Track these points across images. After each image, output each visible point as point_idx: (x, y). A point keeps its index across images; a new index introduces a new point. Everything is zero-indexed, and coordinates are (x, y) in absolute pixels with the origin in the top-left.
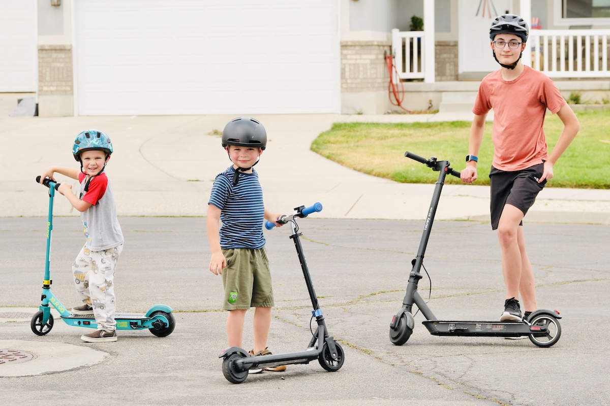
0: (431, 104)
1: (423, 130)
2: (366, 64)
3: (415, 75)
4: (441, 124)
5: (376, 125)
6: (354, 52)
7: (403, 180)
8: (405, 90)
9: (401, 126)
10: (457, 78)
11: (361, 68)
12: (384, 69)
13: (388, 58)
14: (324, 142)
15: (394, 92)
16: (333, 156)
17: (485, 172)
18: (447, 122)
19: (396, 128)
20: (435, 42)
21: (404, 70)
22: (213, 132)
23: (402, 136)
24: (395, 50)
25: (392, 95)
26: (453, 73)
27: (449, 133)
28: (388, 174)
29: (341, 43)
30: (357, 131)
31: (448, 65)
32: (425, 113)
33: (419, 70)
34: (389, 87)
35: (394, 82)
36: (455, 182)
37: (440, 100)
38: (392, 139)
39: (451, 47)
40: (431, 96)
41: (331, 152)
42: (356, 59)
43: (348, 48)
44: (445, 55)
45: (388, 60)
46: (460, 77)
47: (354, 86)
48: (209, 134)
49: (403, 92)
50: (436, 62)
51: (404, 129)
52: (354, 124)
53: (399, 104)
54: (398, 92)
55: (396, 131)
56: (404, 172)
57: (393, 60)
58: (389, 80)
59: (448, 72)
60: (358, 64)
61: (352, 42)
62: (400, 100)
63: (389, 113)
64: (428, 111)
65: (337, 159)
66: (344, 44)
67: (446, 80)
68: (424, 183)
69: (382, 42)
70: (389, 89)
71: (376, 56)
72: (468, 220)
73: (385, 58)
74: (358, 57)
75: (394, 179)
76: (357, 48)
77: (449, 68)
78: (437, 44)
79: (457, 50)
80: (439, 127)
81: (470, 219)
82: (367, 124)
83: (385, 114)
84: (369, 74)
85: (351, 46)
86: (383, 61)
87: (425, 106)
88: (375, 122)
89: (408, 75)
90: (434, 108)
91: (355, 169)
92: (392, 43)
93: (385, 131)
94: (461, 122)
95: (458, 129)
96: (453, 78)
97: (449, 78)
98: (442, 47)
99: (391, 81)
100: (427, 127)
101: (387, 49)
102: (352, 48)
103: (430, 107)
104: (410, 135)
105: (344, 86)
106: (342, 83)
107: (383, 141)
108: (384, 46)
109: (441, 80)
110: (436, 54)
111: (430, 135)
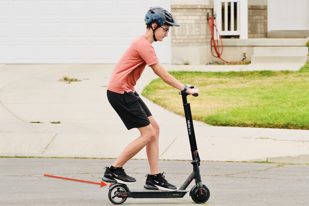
0: (245, 56)
1: (237, 78)
2: (192, 24)
3: (232, 33)
4: (252, 73)
5: (199, 73)
6: (182, 13)
7: (214, 123)
8: (224, 45)
9: (219, 74)
10: (266, 35)
11: (188, 27)
12: (207, 27)
13: (211, 18)
14: (154, 88)
15: (215, 46)
16: (159, 101)
17: (284, 116)
18: (257, 72)
19: (215, 77)
20: (248, 6)
21: (223, 29)
22: (63, 79)
23: (219, 83)
24: (216, 12)
25: (213, 48)
26: (263, 31)
27: (257, 81)
28: (202, 118)
29: (171, 6)
30: (183, 79)
31: (259, 25)
32: (240, 63)
33: (235, 29)
34: (211, 42)
35: (215, 38)
36: (258, 125)
37: (252, 53)
38: (211, 86)
39: (262, 11)
40: (245, 50)
41: (157, 97)
42: (184, 20)
43: (177, 10)
44: (257, 17)
45: (210, 21)
46: (268, 34)
47: (182, 41)
48: (60, 80)
49: (222, 46)
50: (249, 22)
51: (221, 77)
52: (181, 72)
53: (219, 56)
54: (218, 46)
55: (215, 79)
56: (215, 116)
57: (214, 20)
58: (211, 36)
59: (259, 30)
60: (185, 24)
61: (180, 5)
62: (220, 53)
63: (210, 63)
64: (242, 62)
65: (162, 103)
66: (174, 7)
67: (258, 37)
68: (232, 126)
69: (205, 6)
70: (211, 44)
71: (201, 17)
72: (267, 162)
73: (208, 19)
74: (185, 18)
75: (207, 122)
76: (184, 10)
77: (260, 27)
78: (250, 8)
79: (267, 14)
80: (250, 75)
81: (269, 161)
82: (192, 72)
83: (207, 64)
84: (194, 32)
85: (180, 9)
86: (206, 21)
87: (240, 58)
88: (198, 71)
89: (226, 33)
90: (247, 60)
91: (175, 113)
92: (213, 6)
93: (206, 79)
94: (268, 71)
95: (266, 77)
96: (263, 35)
97: (260, 35)
98: (254, 11)
99: (213, 38)
100: (241, 76)
101: (209, 11)
102: (180, 10)
103: (244, 59)
104: (226, 82)
105: (174, 41)
106: (172, 39)
107: (203, 87)
108: (207, 9)
109: (253, 37)
110: (249, 16)
111: (242, 82)
